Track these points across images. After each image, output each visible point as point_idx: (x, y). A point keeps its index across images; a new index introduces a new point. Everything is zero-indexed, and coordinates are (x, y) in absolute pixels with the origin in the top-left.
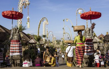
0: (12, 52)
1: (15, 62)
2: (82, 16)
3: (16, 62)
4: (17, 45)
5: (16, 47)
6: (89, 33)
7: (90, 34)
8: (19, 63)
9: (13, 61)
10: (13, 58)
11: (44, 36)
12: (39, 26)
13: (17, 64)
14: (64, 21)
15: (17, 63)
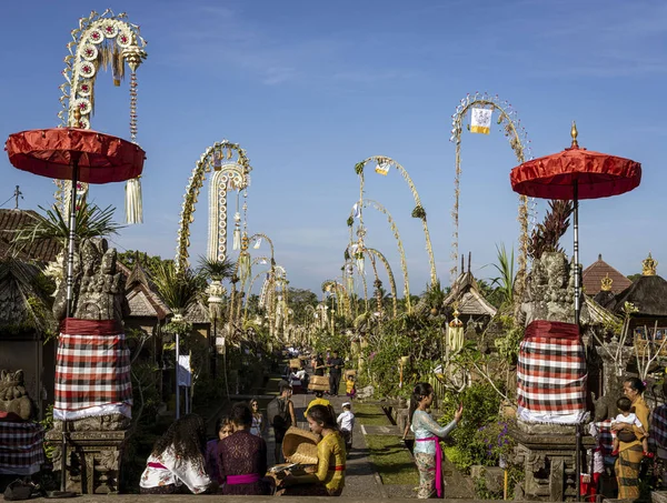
0: (70, 397)
1: (89, 461)
2: (524, 178)
3: (96, 463)
4: (100, 353)
5: (94, 365)
6: (565, 285)
7: (569, 290)
8: (115, 466)
9: (73, 455)
10: (75, 436)
11: (218, 270)
12: (191, 200)
13: (97, 474)
14: (359, 169)
15: (98, 468)
